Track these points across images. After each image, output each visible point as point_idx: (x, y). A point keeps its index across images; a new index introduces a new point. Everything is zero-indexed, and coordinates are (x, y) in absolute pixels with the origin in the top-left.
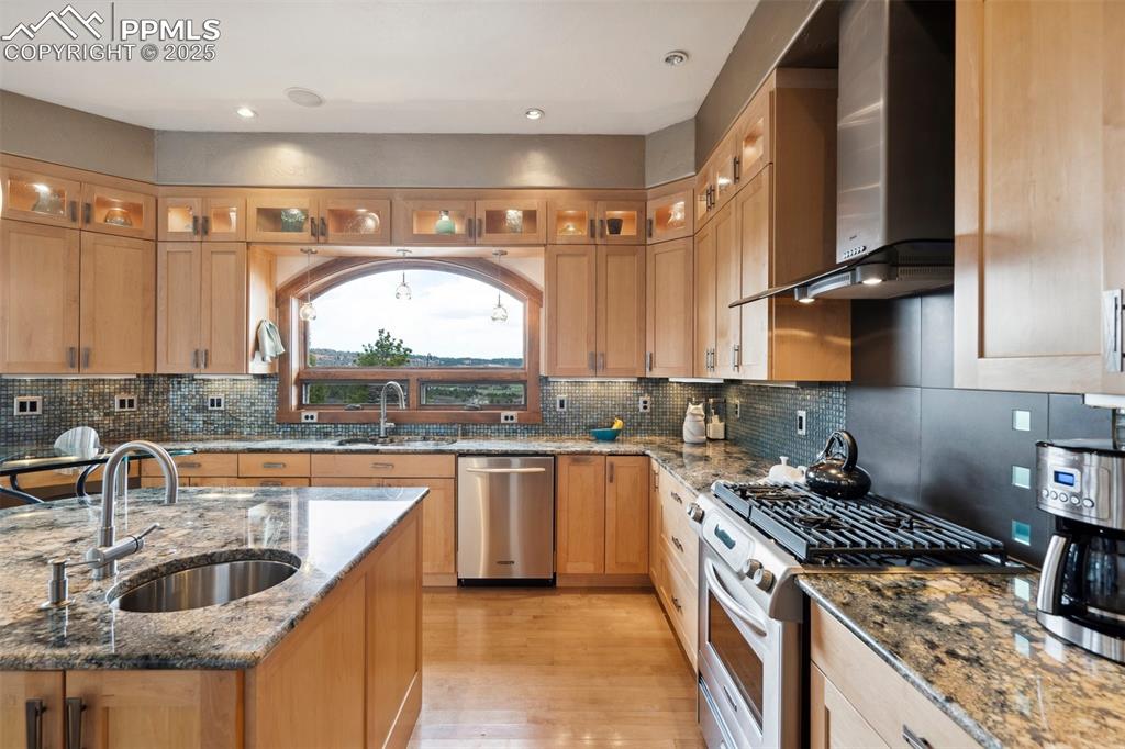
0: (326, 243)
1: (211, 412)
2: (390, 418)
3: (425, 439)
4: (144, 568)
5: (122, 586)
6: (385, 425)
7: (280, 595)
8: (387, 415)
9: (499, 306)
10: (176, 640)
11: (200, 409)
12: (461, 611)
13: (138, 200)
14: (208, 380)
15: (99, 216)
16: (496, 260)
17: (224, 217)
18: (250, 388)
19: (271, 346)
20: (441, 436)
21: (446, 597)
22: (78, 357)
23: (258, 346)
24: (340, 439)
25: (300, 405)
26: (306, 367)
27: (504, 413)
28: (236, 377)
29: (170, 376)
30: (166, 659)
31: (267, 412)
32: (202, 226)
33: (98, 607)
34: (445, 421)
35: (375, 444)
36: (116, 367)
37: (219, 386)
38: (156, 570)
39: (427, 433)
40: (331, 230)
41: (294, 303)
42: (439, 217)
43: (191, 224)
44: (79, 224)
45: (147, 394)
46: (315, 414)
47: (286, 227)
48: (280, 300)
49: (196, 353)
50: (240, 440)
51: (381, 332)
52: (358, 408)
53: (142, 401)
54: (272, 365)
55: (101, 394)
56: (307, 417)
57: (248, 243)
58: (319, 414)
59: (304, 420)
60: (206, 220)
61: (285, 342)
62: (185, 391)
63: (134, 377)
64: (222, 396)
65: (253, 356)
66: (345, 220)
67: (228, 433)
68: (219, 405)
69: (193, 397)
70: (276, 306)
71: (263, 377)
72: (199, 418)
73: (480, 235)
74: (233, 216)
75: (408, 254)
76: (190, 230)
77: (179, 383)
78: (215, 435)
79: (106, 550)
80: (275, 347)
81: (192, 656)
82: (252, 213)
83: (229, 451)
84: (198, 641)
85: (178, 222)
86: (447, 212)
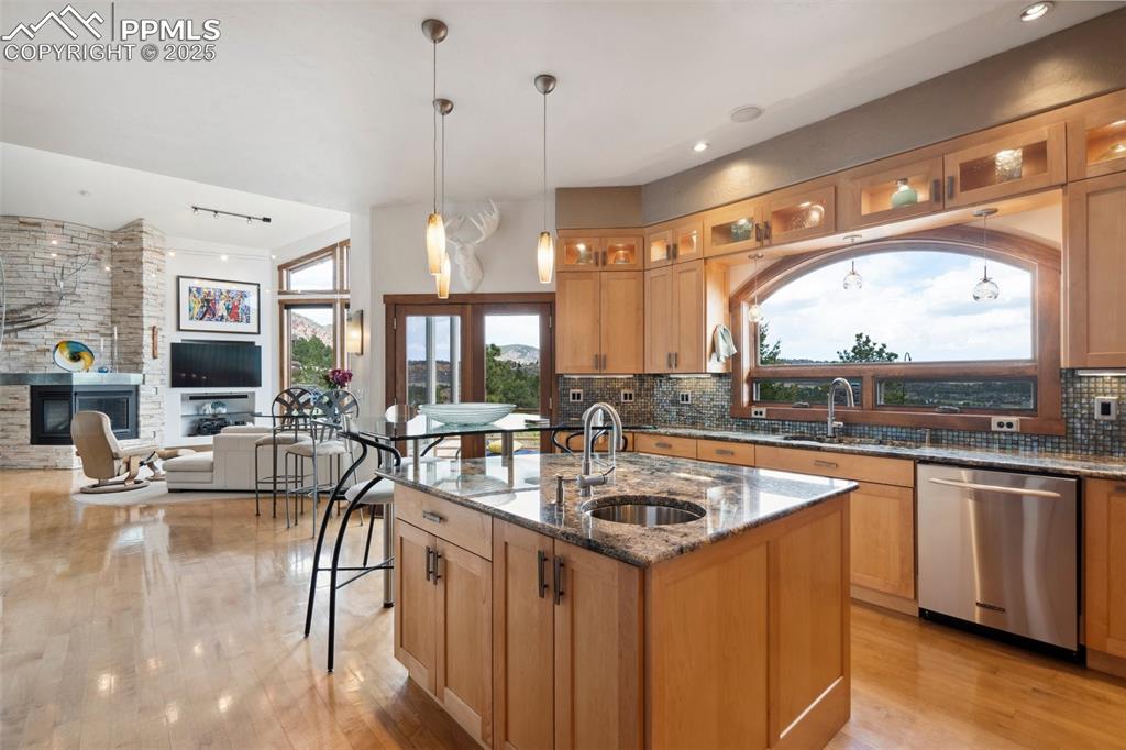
0: (770, 245)
1: (683, 405)
2: (837, 417)
3: (881, 443)
4: (607, 496)
5: (593, 503)
6: (833, 424)
7: (681, 530)
8: (836, 414)
9: (985, 280)
10: (607, 536)
11: (674, 403)
12: (921, 646)
13: (633, 241)
14: (680, 379)
15: (611, 261)
16: (980, 223)
17: (688, 242)
18: (711, 385)
19: (725, 347)
20: (904, 442)
21: (901, 623)
22: (600, 362)
23: (714, 349)
24: (787, 435)
25: (751, 402)
26: (757, 366)
27: (995, 420)
28: (700, 376)
29: (656, 375)
30: (598, 544)
31: (723, 406)
32: (672, 252)
33: (576, 509)
34: (908, 424)
35: (822, 442)
36: (622, 369)
37: (688, 384)
38: (613, 499)
39: (885, 436)
40: (776, 231)
41: (745, 306)
42: (897, 188)
43: (665, 251)
44: (600, 268)
45: (640, 390)
46: (764, 410)
47: (737, 238)
48: (733, 306)
49: (670, 355)
50: (703, 429)
51: (859, 336)
52: (806, 407)
53: (638, 395)
54: (727, 364)
55: (613, 389)
56: (756, 413)
57: (706, 259)
58: (768, 410)
59: (753, 415)
60: (675, 246)
61: (737, 343)
62: (664, 388)
63: (631, 376)
64: (689, 392)
65: (711, 357)
66: (790, 219)
67: (694, 425)
68: (687, 400)
69: (670, 393)
70: (730, 311)
71: (719, 376)
72: (674, 409)
73: (951, 196)
74: (694, 238)
75: (857, 240)
76: (665, 257)
77: (661, 381)
78: (684, 424)
79: (587, 478)
80: (728, 349)
81: (613, 547)
82: (708, 230)
83: (690, 437)
84: (619, 540)
85: (657, 253)
86: (905, 181)
